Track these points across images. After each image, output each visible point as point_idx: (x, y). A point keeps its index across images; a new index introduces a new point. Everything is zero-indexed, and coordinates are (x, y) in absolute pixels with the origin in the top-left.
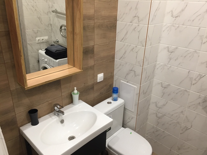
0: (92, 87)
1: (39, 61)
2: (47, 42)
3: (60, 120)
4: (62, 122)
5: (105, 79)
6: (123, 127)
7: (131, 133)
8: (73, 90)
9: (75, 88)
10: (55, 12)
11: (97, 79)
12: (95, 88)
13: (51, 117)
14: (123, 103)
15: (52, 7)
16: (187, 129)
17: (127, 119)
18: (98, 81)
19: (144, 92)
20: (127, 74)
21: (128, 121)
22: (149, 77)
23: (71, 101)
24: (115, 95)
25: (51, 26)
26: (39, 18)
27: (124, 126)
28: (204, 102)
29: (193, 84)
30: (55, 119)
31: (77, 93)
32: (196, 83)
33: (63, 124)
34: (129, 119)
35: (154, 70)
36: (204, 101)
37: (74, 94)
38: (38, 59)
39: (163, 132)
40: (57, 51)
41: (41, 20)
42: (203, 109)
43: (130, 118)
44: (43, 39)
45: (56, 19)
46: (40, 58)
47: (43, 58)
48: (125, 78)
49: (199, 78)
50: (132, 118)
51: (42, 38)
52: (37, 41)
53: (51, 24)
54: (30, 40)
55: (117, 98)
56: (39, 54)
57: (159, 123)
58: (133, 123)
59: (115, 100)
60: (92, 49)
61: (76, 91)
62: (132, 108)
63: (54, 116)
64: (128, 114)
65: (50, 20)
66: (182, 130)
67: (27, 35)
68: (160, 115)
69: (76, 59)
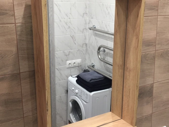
1: (67, 91)
2: (79, 66)
10: (93, 30)
15: (89, 23)
25: (86, 46)
26: (72, 37)
38: (66, 88)
40: (92, 80)
41: (74, 40)
44: (74, 63)
45: (93, 37)
46: (69, 87)
47: (73, 88)
51: (74, 61)
52: (67, 66)
53: (86, 44)
54: (60, 64)
56: (69, 83)
60: (150, 89)
65: (85, 39)
67: (56, 58)
69: (125, 107)
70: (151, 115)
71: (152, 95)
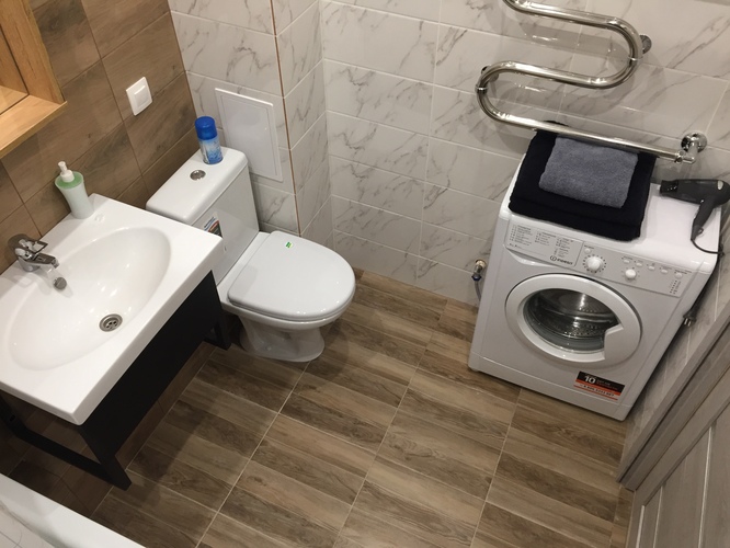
0: (121, 140)
3: (52, 282)
4: (60, 284)
5: (157, 94)
6: (261, 230)
7: (288, 245)
8: (58, 172)
9: (62, 164)
11: (129, 106)
12: (134, 137)
13: (15, 281)
14: (242, 163)
16: (438, 193)
17: (266, 203)
18: (136, 110)
19: (300, 115)
20: (232, 64)
21: (272, 210)
22: (304, 60)
23: (63, 209)
24: (209, 146)
27: (264, 226)
28: (471, 112)
29: (439, 63)
30: (35, 285)
31: (77, 180)
32: (444, 59)
33: (66, 290)
34: (274, 202)
35: (316, 32)
36: (472, 108)
37: (67, 185)
39: (380, 212)
42: (471, 131)
43: (278, 201)
48: (228, 79)
49: (450, 40)
50: (283, 200)
55: (219, 152)
57: (363, 191)
58: (287, 211)
59: (214, 159)
61: (68, 175)
62: (275, 172)
63: (23, 275)
64: (268, 188)
66: (427, 198)
68: (362, 168)
69: (23, 66)
70: (100, 64)
71: (85, 17)
